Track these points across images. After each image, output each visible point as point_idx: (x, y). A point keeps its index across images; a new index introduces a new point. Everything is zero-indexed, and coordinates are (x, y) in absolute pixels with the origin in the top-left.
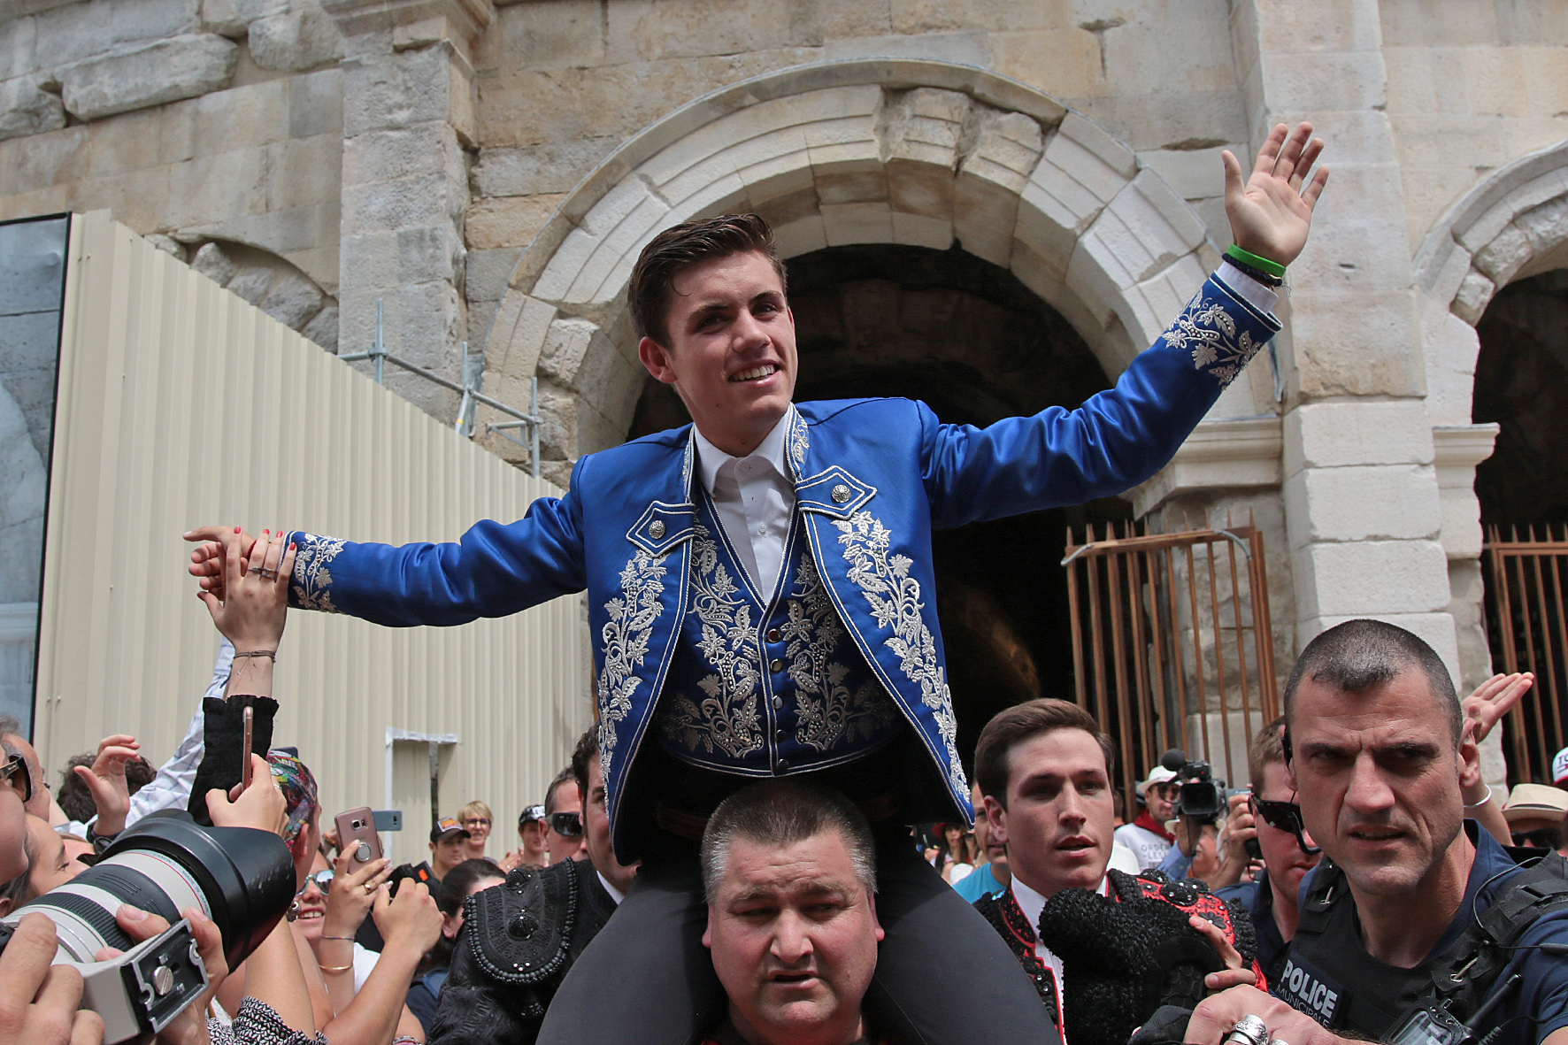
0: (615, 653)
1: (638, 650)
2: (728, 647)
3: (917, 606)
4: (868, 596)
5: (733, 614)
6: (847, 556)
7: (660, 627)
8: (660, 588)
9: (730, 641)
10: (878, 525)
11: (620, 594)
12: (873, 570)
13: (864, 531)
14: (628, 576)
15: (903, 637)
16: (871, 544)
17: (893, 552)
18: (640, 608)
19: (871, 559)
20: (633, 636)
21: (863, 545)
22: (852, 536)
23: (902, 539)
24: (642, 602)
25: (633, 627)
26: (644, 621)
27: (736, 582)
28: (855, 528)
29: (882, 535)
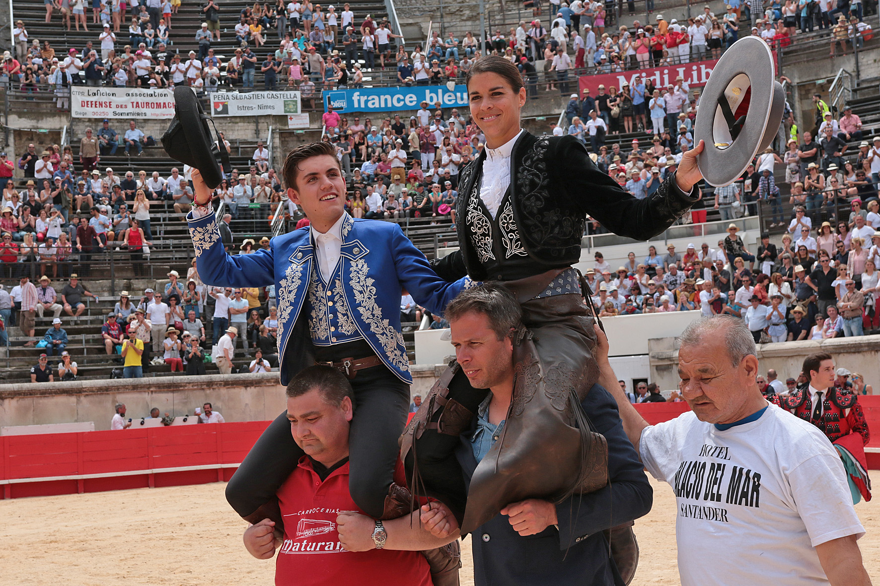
0: (283, 299)
1: (292, 296)
2: (317, 300)
3: (373, 297)
4: (355, 291)
5: (317, 287)
6: (351, 276)
7: (300, 289)
8: (300, 275)
9: (317, 297)
10: (365, 266)
11: (285, 277)
12: (359, 282)
13: (360, 267)
14: (288, 271)
15: (365, 307)
16: (360, 272)
17: (367, 277)
18: (293, 282)
19: (359, 278)
20: (290, 292)
21: (358, 272)
22: (355, 268)
23: (372, 273)
24: (294, 280)
25: (290, 289)
26: (294, 287)
27: (318, 276)
28: (357, 266)
29: (366, 269)
